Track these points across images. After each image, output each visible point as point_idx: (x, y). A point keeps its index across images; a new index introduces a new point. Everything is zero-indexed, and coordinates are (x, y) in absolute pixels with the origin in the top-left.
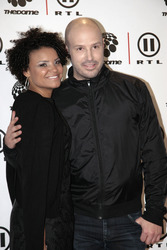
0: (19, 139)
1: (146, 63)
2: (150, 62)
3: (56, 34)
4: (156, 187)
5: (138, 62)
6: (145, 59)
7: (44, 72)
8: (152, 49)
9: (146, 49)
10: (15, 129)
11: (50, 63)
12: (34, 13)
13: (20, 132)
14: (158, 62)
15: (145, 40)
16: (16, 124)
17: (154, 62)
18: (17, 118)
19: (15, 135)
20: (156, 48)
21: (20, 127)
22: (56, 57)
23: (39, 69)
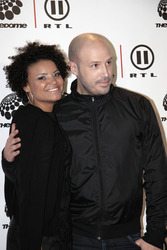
0: (18, 152)
1: (139, 76)
2: (143, 75)
3: (54, 46)
4: (158, 208)
5: (131, 76)
6: (138, 72)
7: (43, 85)
8: (146, 62)
9: (139, 62)
10: (14, 141)
11: (49, 76)
12: (22, 26)
13: (19, 145)
14: (152, 75)
15: (139, 53)
16: (15, 137)
17: (148, 75)
18: (17, 131)
19: (15, 147)
20: (150, 61)
21: (19, 139)
22: (55, 69)
23: (38, 83)
